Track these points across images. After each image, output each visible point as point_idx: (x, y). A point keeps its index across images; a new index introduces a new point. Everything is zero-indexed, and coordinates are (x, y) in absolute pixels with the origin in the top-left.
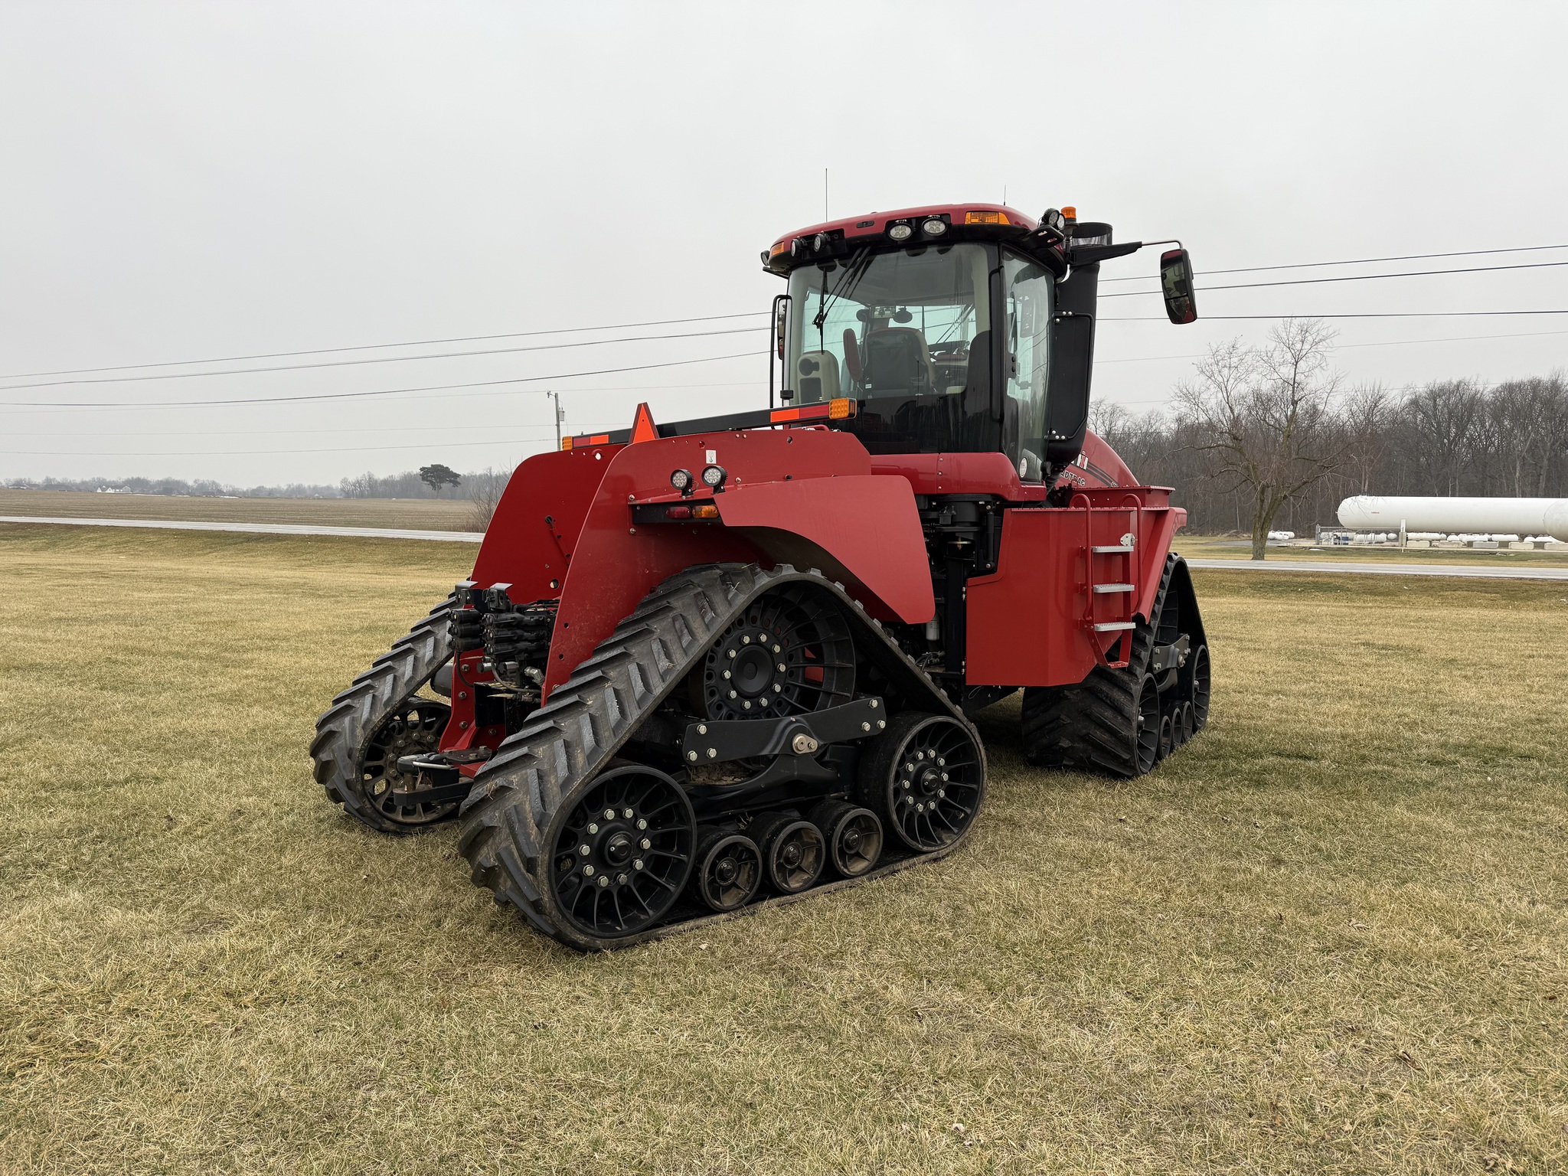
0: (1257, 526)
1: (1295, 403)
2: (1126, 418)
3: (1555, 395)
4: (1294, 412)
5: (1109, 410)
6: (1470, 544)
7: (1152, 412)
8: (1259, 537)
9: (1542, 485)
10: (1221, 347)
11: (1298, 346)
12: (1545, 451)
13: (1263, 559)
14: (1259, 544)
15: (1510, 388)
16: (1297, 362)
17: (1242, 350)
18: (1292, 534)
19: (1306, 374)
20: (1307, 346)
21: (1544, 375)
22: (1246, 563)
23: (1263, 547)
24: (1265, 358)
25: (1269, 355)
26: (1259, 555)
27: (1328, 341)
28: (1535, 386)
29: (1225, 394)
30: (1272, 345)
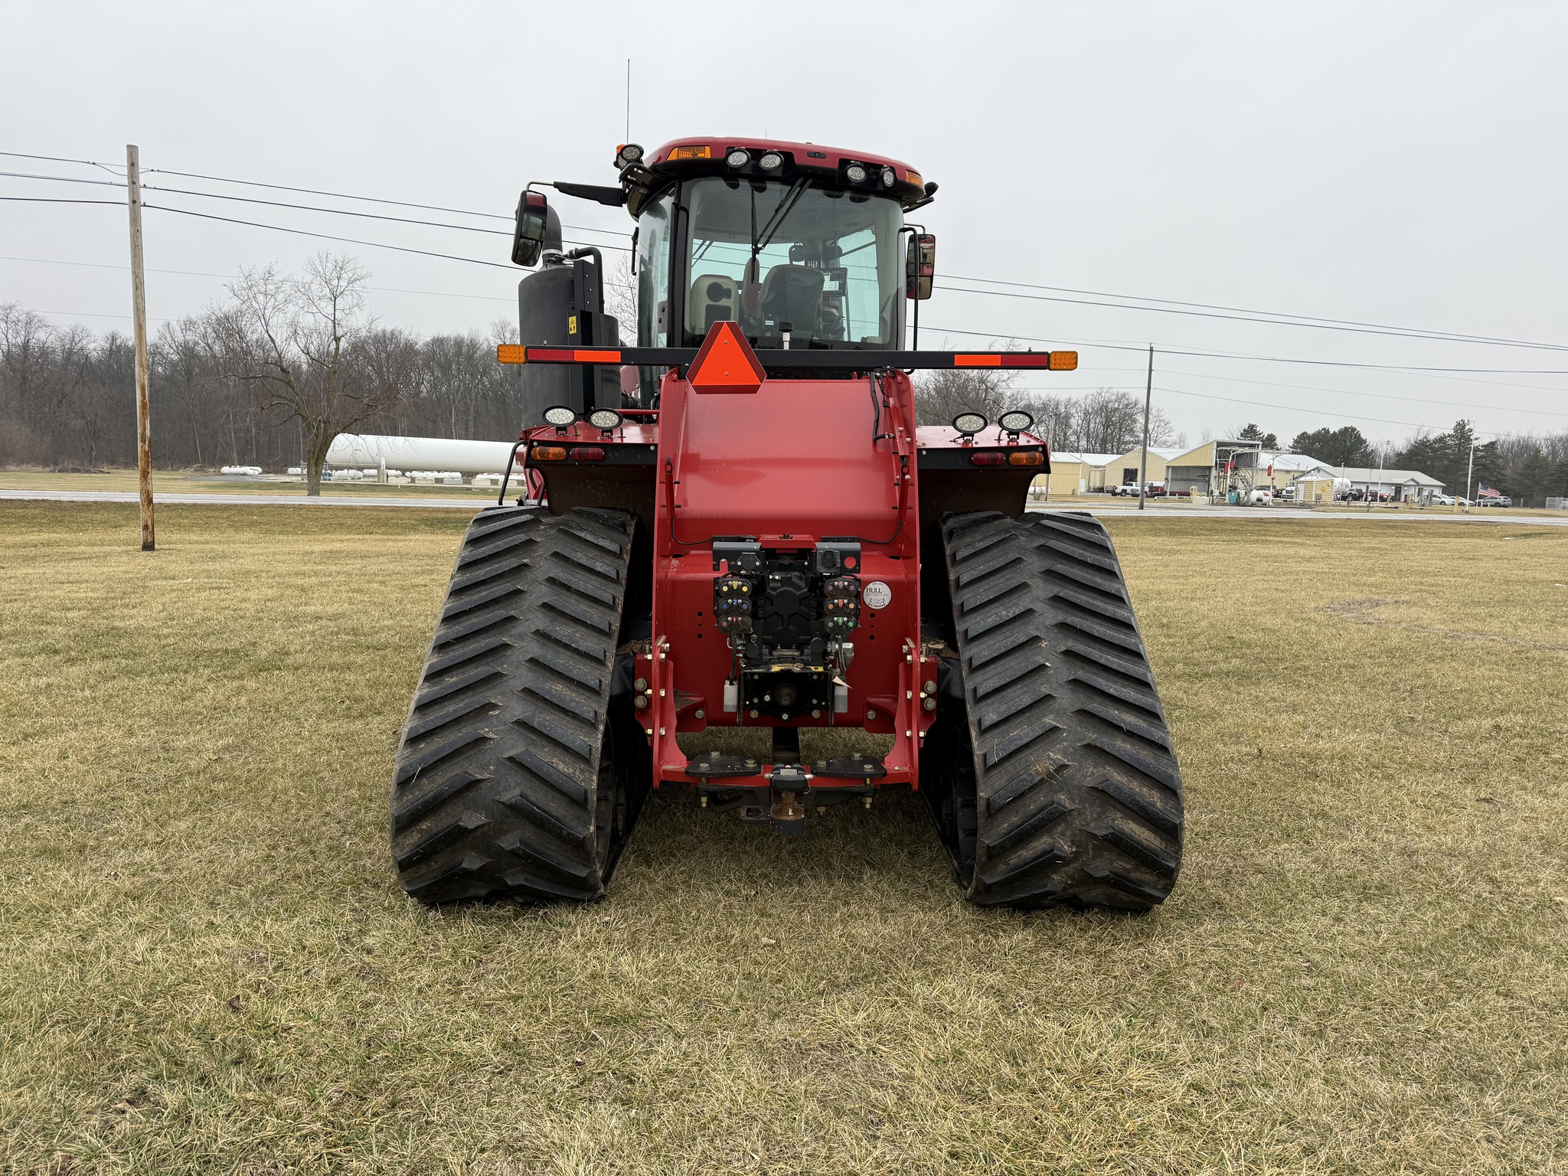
0: (312, 462)
1: (337, 339)
2: (49, 330)
3: (474, 353)
4: (337, 349)
5: (23, 318)
6: (438, 480)
7: (77, 327)
8: (314, 473)
9: (472, 430)
10: (253, 271)
11: (335, 282)
12: (471, 400)
13: (318, 494)
14: (315, 481)
15: (439, 342)
16: (335, 298)
17: (278, 277)
18: (259, 469)
19: (347, 312)
20: (343, 283)
21: (465, 334)
22: (302, 499)
23: (318, 484)
24: (303, 290)
25: (307, 286)
26: (314, 490)
27: (362, 281)
28: (459, 343)
29: (263, 322)
30: (308, 278)
